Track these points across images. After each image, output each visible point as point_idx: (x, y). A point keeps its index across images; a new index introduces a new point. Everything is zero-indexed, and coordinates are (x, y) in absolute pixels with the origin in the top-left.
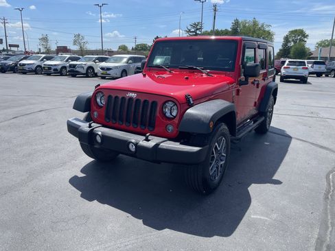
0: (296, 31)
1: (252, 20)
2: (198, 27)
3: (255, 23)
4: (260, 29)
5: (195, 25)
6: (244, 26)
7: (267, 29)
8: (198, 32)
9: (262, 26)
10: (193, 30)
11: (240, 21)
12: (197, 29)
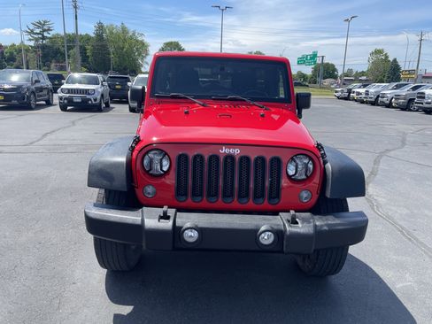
0: (171, 43)
1: (119, 25)
2: (45, 28)
3: (124, 30)
4: (131, 38)
5: (40, 25)
6: (111, 33)
7: (140, 39)
8: (45, 34)
9: (134, 34)
10: (38, 31)
11: (105, 25)
12: (44, 31)
